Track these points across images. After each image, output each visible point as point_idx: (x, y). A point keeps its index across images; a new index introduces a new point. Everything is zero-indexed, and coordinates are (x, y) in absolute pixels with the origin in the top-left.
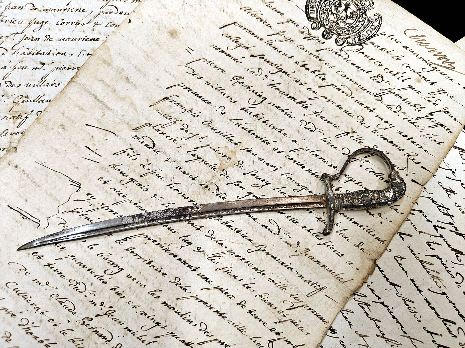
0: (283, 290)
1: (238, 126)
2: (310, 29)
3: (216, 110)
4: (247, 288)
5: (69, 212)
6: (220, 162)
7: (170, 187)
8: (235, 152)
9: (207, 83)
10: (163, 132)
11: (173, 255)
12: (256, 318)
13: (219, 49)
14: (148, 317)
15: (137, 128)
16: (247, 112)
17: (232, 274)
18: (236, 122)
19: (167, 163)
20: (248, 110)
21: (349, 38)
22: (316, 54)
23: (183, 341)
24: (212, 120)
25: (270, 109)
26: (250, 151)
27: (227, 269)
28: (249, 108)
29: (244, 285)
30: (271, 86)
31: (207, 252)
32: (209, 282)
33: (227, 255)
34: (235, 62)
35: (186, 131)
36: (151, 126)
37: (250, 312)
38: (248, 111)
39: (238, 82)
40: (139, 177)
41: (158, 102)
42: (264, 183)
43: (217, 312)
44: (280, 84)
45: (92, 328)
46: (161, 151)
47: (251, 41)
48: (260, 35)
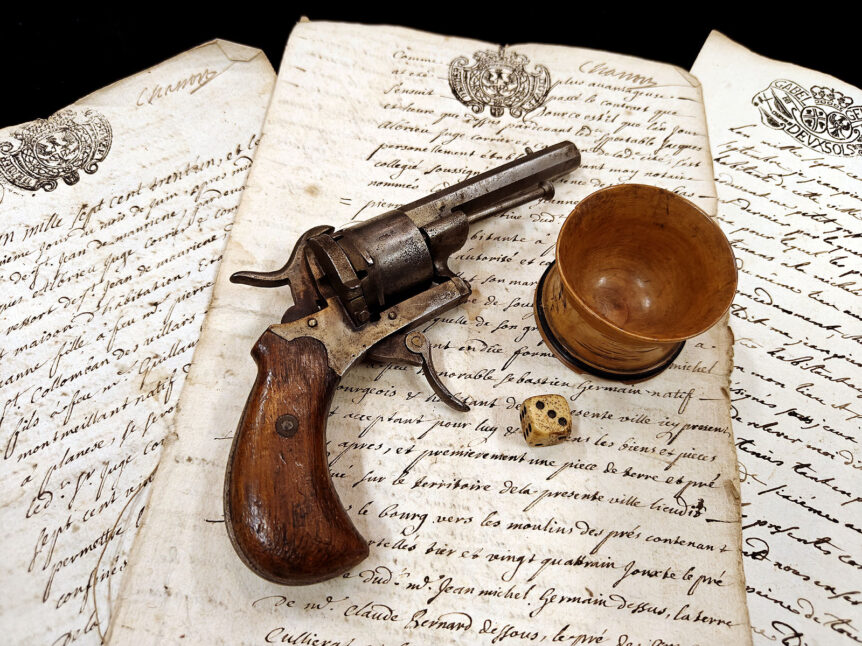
0: (646, 422)
2: (475, 115)
4: (602, 444)
11: (482, 455)
12: (639, 476)
13: (381, 183)
14: (503, 559)
21: (523, 104)
22: (499, 137)
23: (570, 562)
26: (494, 280)
29: (596, 444)
32: (550, 464)
37: (627, 473)
43: (586, 496)
45: (433, 624)
47: (415, 157)
48: (422, 146)
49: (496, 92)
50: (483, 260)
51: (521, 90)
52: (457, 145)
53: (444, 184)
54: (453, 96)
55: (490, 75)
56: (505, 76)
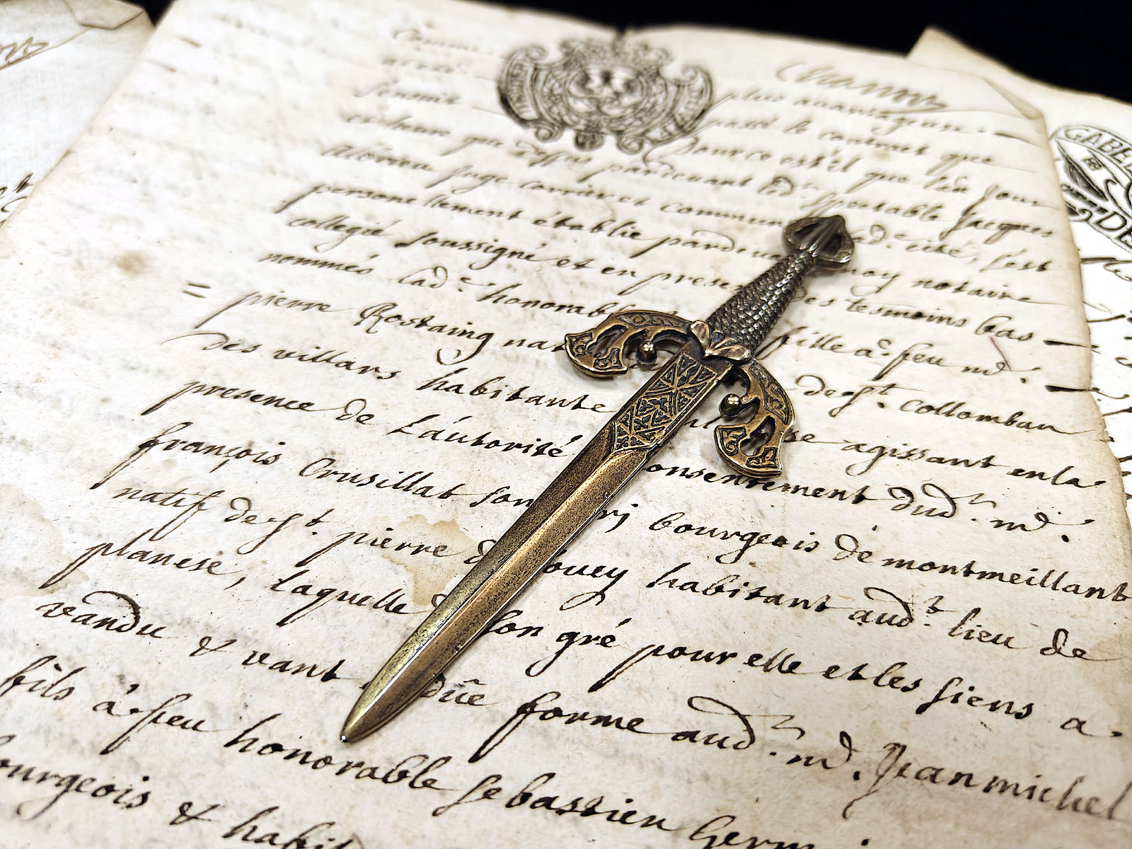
1: (433, 438)
2: (538, 144)
3: (338, 419)
6: (410, 576)
7: (240, 746)
8: (453, 523)
9: (281, 354)
10: (160, 556)
13: (290, 258)
15: (54, 577)
16: (447, 390)
18: (419, 429)
19: (204, 658)
20: (446, 382)
21: (648, 131)
24: (333, 453)
25: (518, 357)
26: (505, 499)
28: (447, 376)
30: (490, 301)
34: (350, 275)
35: (247, 521)
36: (110, 551)
38: (447, 386)
39: (382, 320)
40: (98, 759)
41: (122, 465)
42: (603, 581)
44: (514, 286)
46: (171, 624)
47: (383, 212)
48: (404, 193)
49: (594, 109)
50: (487, 447)
51: (648, 106)
52: (483, 197)
53: (435, 270)
54: (499, 108)
55: (586, 79)
56: (618, 83)
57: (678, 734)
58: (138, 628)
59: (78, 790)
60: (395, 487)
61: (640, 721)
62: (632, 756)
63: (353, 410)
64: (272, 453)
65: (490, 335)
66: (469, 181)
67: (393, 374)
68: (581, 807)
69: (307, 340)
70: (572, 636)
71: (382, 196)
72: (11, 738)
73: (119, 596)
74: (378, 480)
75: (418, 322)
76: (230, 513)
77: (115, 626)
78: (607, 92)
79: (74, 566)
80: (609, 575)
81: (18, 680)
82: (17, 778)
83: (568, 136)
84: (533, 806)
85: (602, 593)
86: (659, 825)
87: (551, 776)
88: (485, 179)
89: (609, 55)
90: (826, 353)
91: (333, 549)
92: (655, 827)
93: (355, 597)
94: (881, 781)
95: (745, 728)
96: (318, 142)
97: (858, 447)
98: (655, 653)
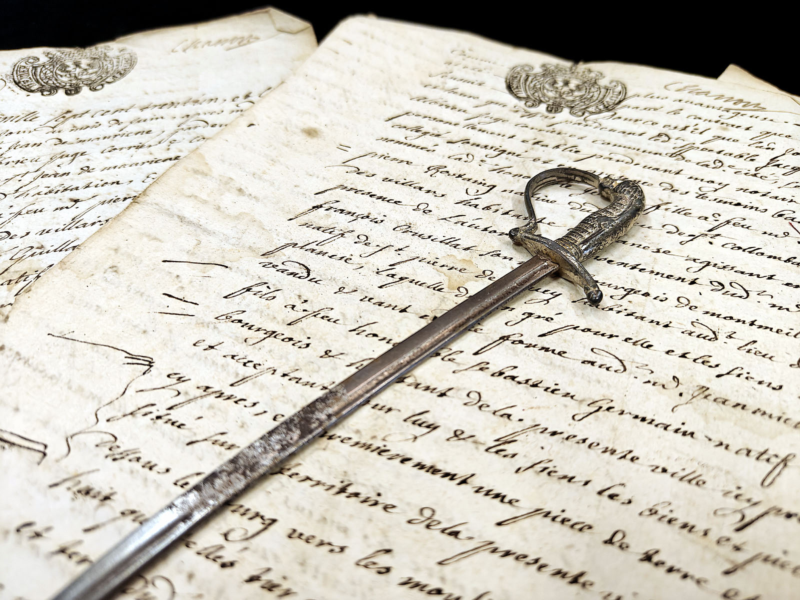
0: (697, 484)
1: (462, 225)
2: (527, 108)
3: (414, 210)
4: (611, 497)
5: (124, 416)
6: (447, 277)
7: (357, 332)
8: (470, 261)
9: (386, 180)
10: (321, 252)
11: (400, 459)
12: (670, 570)
13: (393, 140)
15: (268, 252)
16: (470, 205)
17: (561, 473)
18: (456, 220)
19: (341, 296)
20: (470, 202)
21: (588, 107)
22: (549, 129)
24: (410, 224)
25: (509, 197)
26: (498, 255)
27: (543, 465)
28: (471, 200)
29: (600, 493)
30: (495, 172)
31: (480, 437)
32: (510, 502)
33: (531, 434)
34: (424, 151)
35: (366, 244)
36: (296, 246)
37: (648, 558)
39: (439, 172)
40: (285, 326)
41: (304, 213)
42: (549, 296)
43: (559, 573)
44: (509, 167)
46: (325, 279)
47: (442, 128)
48: (454, 121)
49: (557, 96)
50: (490, 232)
51: (589, 97)
52: (496, 127)
53: (468, 155)
54: (506, 91)
55: (555, 82)
56: (572, 85)
57: (585, 361)
58: (309, 278)
59: (275, 337)
60: (441, 242)
61: (565, 352)
62: (559, 366)
63: (422, 207)
64: (379, 219)
65: (494, 186)
66: (488, 120)
67: (443, 195)
68: (530, 383)
69: (399, 175)
70: (530, 314)
71: (441, 121)
72: (244, 311)
73: (300, 264)
74: (432, 238)
75: (457, 175)
76: (357, 240)
77: (297, 276)
78: (566, 89)
79: (279, 249)
80: (552, 294)
81: (249, 290)
82: (246, 328)
83: (543, 107)
84: (505, 378)
85: (548, 301)
86: (572, 397)
87: (515, 367)
88: (497, 120)
89: (568, 72)
90: (681, 216)
91: (408, 262)
92: (569, 398)
93: (418, 282)
94: (694, 399)
95: (621, 364)
96: (409, 94)
97: (694, 260)
98: (575, 328)
